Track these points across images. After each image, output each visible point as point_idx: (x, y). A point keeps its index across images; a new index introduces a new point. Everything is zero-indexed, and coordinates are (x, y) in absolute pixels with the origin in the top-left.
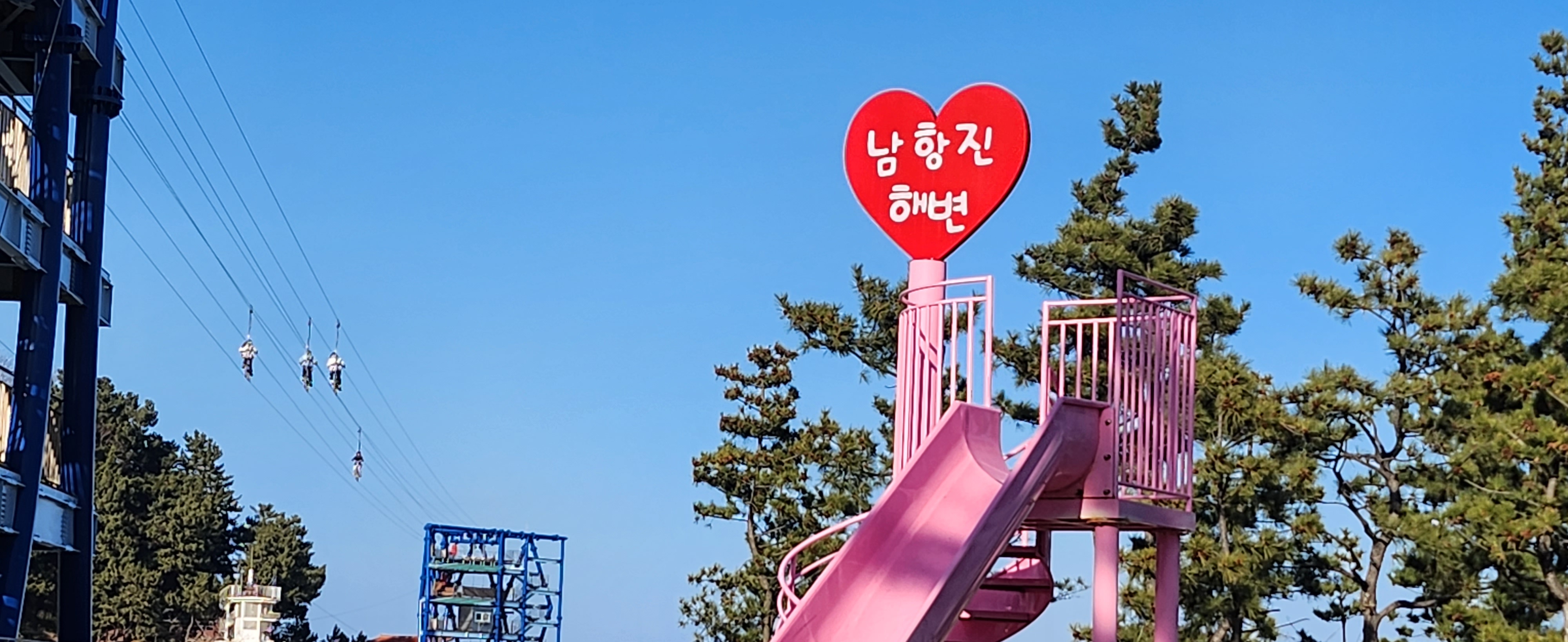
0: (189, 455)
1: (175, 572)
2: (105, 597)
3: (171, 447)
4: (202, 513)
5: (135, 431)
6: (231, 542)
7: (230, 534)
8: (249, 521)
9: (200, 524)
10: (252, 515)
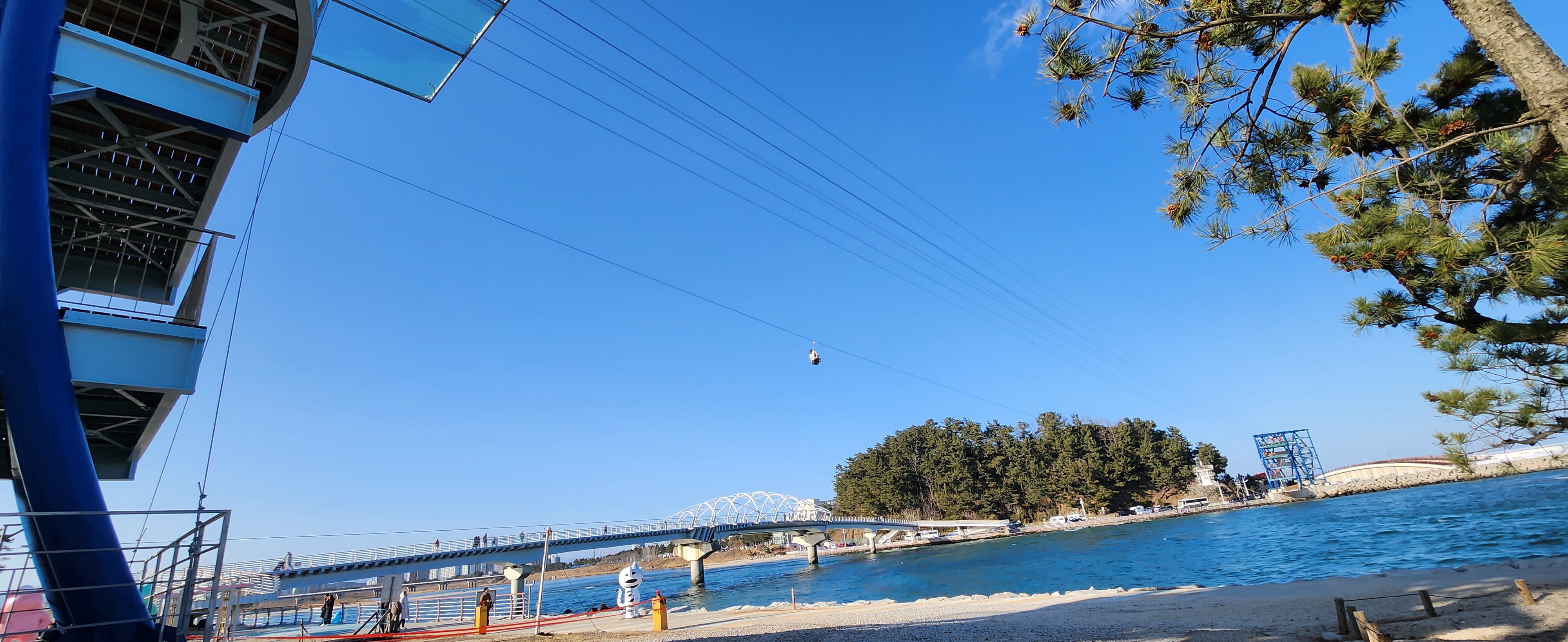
0: (1170, 433)
1: (1176, 467)
2: (1157, 478)
3: (1164, 432)
4: (1178, 448)
5: (1151, 430)
6: (1193, 455)
7: (1192, 453)
8: (1197, 448)
9: (1179, 451)
10: (1197, 446)
